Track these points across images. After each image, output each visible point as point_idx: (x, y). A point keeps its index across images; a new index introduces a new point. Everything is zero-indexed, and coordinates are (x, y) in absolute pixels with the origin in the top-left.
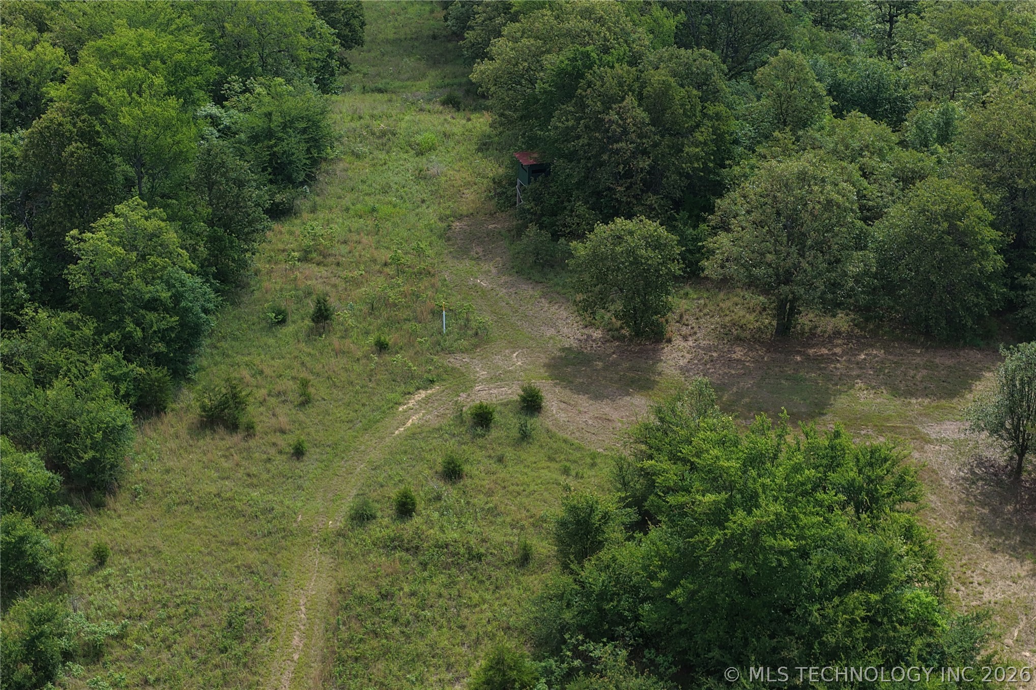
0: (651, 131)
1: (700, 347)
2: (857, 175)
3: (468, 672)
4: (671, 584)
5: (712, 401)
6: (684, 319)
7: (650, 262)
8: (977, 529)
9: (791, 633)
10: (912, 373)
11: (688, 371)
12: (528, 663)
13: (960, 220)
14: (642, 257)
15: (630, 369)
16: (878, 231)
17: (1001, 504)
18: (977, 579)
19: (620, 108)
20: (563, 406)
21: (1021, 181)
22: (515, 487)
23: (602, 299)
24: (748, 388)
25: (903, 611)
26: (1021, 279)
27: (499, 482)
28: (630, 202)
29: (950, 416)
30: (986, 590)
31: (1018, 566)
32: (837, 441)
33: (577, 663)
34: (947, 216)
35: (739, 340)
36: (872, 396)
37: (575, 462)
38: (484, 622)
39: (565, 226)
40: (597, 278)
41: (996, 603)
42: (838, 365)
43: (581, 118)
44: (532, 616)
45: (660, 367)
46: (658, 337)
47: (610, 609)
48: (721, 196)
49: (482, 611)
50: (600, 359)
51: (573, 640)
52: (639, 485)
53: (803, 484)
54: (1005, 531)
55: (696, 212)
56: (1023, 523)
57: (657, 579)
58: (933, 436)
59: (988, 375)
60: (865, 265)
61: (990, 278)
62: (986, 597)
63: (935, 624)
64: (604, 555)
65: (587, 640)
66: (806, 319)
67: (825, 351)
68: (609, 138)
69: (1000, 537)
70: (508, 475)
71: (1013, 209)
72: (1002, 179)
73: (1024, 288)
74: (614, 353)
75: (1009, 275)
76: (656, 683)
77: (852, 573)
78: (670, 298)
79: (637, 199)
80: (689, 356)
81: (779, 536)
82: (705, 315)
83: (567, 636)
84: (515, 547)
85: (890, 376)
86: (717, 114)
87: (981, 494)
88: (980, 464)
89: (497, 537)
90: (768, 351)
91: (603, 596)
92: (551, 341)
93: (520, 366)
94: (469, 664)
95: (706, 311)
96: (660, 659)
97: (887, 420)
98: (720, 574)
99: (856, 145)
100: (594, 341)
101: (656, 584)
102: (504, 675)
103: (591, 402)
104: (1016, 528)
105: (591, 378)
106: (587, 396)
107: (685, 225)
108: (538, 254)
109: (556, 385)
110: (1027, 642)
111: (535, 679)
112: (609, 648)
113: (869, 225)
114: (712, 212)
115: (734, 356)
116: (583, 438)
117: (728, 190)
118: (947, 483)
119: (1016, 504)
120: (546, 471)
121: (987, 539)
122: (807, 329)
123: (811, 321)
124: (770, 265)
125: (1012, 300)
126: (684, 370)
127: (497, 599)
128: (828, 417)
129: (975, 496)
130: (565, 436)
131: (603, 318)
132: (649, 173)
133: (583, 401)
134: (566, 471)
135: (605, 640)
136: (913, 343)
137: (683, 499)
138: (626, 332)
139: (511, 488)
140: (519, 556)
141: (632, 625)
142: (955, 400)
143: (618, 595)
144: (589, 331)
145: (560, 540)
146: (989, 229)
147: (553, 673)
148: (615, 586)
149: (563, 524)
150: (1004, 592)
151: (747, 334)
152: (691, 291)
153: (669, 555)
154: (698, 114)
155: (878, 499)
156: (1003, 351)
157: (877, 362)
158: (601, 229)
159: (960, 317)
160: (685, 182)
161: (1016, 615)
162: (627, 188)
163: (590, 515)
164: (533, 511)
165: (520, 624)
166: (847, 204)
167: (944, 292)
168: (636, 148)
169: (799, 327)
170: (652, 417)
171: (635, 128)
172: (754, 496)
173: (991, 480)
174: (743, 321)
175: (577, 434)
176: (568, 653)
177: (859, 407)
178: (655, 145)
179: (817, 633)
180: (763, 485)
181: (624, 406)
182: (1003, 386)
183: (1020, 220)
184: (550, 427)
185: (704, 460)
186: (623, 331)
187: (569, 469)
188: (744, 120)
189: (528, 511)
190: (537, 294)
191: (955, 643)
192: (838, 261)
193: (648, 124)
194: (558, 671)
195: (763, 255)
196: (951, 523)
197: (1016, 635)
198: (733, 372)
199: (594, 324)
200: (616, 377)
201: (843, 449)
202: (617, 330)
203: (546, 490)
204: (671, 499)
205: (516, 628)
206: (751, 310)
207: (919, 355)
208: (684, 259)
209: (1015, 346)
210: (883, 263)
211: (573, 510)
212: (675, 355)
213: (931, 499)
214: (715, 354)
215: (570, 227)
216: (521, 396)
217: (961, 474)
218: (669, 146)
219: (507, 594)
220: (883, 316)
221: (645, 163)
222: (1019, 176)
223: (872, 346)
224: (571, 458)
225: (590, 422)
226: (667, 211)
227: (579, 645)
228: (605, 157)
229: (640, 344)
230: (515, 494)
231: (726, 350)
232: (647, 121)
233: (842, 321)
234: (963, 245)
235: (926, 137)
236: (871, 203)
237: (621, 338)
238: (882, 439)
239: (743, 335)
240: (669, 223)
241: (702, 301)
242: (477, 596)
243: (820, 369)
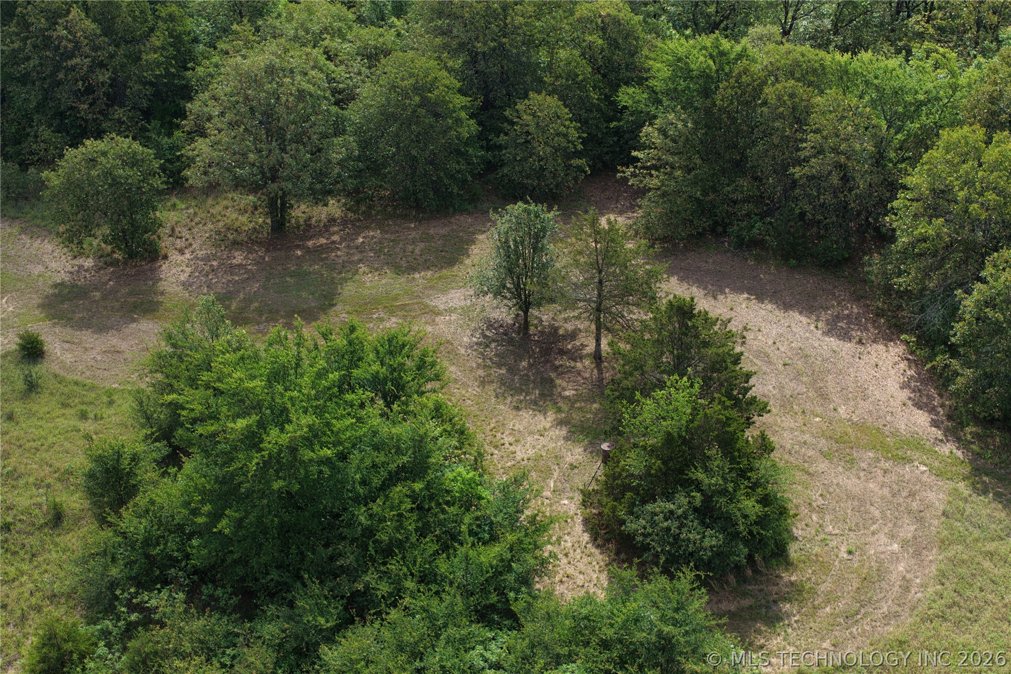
0: (104, 42)
1: (198, 259)
2: (322, 59)
3: (19, 653)
4: (216, 516)
5: (223, 317)
6: (177, 232)
7: (129, 181)
8: (498, 390)
9: (344, 538)
10: (410, 248)
11: (191, 285)
12: (82, 629)
13: (430, 92)
14: (120, 177)
15: (131, 294)
16: (354, 114)
17: (515, 361)
18: (507, 439)
19: (67, 21)
20: (67, 346)
21: (479, 45)
22: (32, 444)
23: (86, 227)
24: (255, 292)
25: (448, 492)
26: (496, 139)
27: (13, 441)
28: (97, 119)
29: (454, 285)
30: (518, 448)
31: (542, 418)
32: (353, 336)
33: (134, 617)
34: (416, 89)
35: (236, 244)
36: (376, 278)
37: (91, 403)
38: (27, 595)
39: (32, 153)
40: (77, 206)
41: (529, 459)
42: (339, 253)
43: (27, 38)
44: (77, 579)
45: (162, 286)
46: (154, 255)
47: (158, 554)
48: (190, 99)
49: (22, 585)
50: (96, 289)
51: (126, 595)
52: (163, 415)
53: (329, 389)
54: (524, 387)
55: (168, 119)
56: (539, 377)
57: (201, 515)
58: (442, 307)
59: (481, 237)
60: (347, 150)
61: (466, 144)
62: (519, 456)
63: (480, 498)
64: (141, 500)
65: (141, 591)
66: (300, 211)
67: (323, 241)
68: (62, 54)
69: (521, 394)
70: (22, 432)
71: (477, 72)
72: (462, 45)
73: (500, 147)
74: (110, 280)
75: (483, 138)
76: (220, 619)
77: (392, 467)
78: (158, 214)
79: (103, 114)
80: (189, 270)
81: (317, 447)
82: (197, 224)
83: (118, 592)
84: (45, 508)
85: (390, 255)
86: (170, 15)
87: (496, 355)
88: (490, 326)
89: (23, 501)
90: (268, 250)
91: (148, 542)
92: (41, 279)
93: (13, 312)
94: (18, 645)
95: (197, 220)
96: (219, 592)
97: (396, 299)
98: (263, 495)
99: (316, 28)
100: (86, 271)
101: (200, 520)
102: (59, 649)
103: (96, 336)
104: (534, 382)
105: (90, 310)
106: (90, 330)
107: (159, 134)
108: (8, 188)
109: (55, 324)
110: (563, 490)
111: (92, 644)
112: (164, 594)
113: (343, 109)
114: (185, 117)
115: (234, 261)
116: (94, 376)
117: (197, 92)
118: (463, 351)
119: (530, 357)
120: (61, 420)
121: (509, 399)
122: (302, 221)
123: (304, 213)
124: (253, 165)
125: (490, 161)
126: (186, 285)
127: (36, 567)
128: (339, 307)
129: (490, 358)
130: (75, 378)
131: (91, 245)
132: (111, 86)
133: (87, 337)
134: (83, 416)
135: (159, 586)
136: (405, 217)
137: (213, 428)
138: (118, 255)
139: (28, 445)
140: (50, 517)
141: (183, 564)
142: (456, 267)
143: (163, 537)
144: (80, 261)
145: (91, 493)
146: (458, 96)
147: (110, 633)
148: (158, 529)
149: (91, 476)
150: (534, 447)
151: (243, 237)
152: (178, 202)
153: (208, 487)
154: (150, 18)
155: (404, 386)
156: (493, 216)
157: (375, 243)
158: (70, 153)
159: (444, 184)
160: (149, 90)
161: (549, 467)
162: (91, 105)
163: (118, 460)
164: (57, 465)
165: (65, 589)
166: (319, 92)
167: (426, 164)
168: (93, 61)
169: (293, 221)
170: (163, 343)
171: (86, 41)
172: (284, 411)
173: (503, 340)
174: (237, 224)
175: (88, 373)
176: (123, 609)
177: (366, 292)
178: (112, 56)
179: (369, 532)
180: (291, 399)
181: (131, 334)
182: (499, 248)
183: (485, 82)
184: (58, 372)
185: (227, 383)
186: (116, 256)
187: (86, 412)
188: (199, 16)
189: (51, 466)
190: (15, 230)
191: (501, 511)
192: (319, 150)
193: (101, 35)
194: (115, 631)
195: (244, 155)
196: (474, 390)
197: (552, 485)
198: (237, 278)
199: (83, 253)
200: (117, 305)
201: (361, 343)
202: (108, 255)
203: (66, 439)
204: (200, 430)
205: (63, 594)
206: (243, 212)
207: (413, 229)
208: (164, 171)
209: (503, 209)
210: (364, 144)
211: (99, 459)
212: (174, 271)
213: (452, 371)
214: (215, 263)
215: (38, 154)
216: (20, 345)
217: (474, 339)
218: (125, 56)
219: (45, 560)
220: (373, 197)
221: (104, 76)
222: (477, 38)
223: (367, 228)
224: (86, 400)
225: (99, 358)
226: (137, 123)
227: (133, 598)
228: (61, 76)
229: (136, 266)
230: (33, 451)
231: (225, 256)
232: (98, 32)
233: (334, 208)
234: (437, 115)
235: (381, 11)
236: (341, 86)
237: (114, 263)
238: (394, 320)
239: (239, 239)
240: (141, 135)
241: (191, 211)
242: (13, 569)
243: (322, 260)
